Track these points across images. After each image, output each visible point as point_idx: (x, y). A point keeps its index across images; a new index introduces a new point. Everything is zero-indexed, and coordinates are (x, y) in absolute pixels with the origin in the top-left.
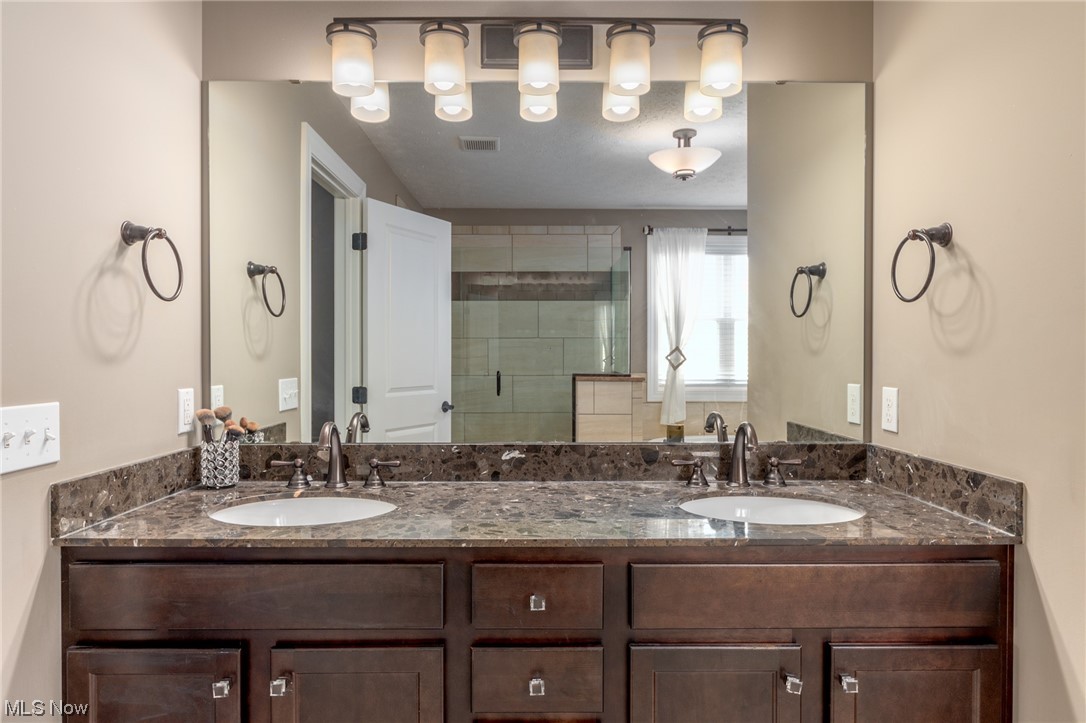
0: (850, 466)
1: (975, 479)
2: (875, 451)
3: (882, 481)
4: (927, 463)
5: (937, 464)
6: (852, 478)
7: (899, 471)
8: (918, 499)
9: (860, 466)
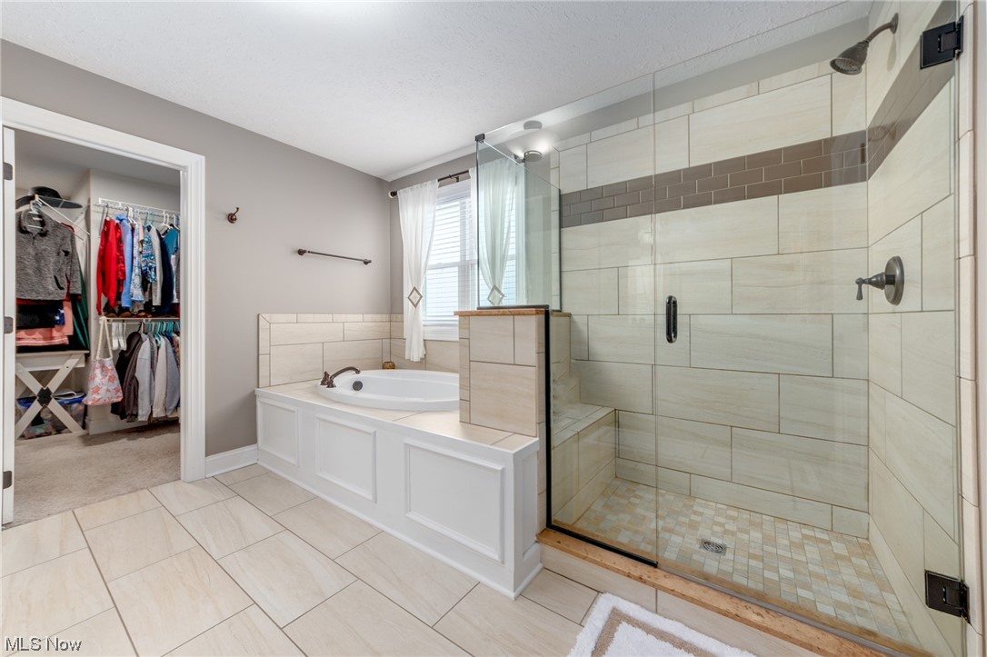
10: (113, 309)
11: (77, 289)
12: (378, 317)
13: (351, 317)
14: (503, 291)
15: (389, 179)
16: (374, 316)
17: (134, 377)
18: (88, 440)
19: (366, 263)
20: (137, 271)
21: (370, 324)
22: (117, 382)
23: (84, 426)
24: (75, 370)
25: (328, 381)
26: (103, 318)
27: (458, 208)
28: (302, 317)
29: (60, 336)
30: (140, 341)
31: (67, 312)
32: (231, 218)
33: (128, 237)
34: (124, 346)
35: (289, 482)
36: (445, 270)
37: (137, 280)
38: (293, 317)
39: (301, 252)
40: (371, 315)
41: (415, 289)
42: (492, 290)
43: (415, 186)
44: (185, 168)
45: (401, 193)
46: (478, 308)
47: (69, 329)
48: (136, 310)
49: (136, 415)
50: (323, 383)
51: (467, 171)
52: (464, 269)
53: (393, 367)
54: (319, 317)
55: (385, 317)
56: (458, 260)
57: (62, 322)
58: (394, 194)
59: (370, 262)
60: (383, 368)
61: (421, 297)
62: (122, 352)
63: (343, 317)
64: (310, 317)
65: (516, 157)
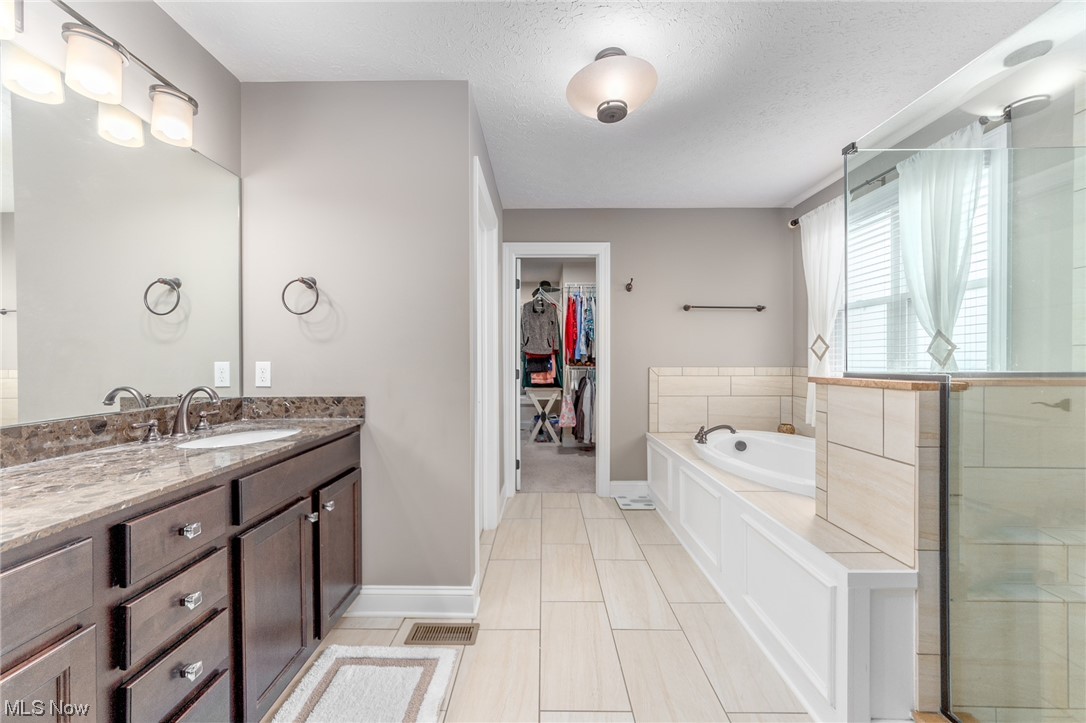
0: (235, 412)
1: (339, 400)
2: (251, 400)
3: (259, 416)
4: (302, 399)
5: (310, 398)
6: (236, 419)
7: (276, 407)
8: (295, 419)
9: (239, 411)
10: (573, 362)
11: (557, 348)
12: (775, 370)
13: (739, 371)
14: (953, 341)
15: (792, 205)
16: (770, 369)
17: (581, 410)
18: (562, 450)
19: (760, 309)
20: (583, 332)
21: (768, 378)
22: (573, 412)
23: (561, 440)
24: (556, 401)
25: (701, 437)
26: (568, 366)
27: (888, 221)
28: (687, 370)
29: (550, 378)
30: (586, 384)
31: (553, 361)
32: (629, 288)
33: (579, 308)
34: (577, 388)
35: (664, 522)
36: (869, 310)
37: (583, 339)
38: (678, 370)
39: (686, 308)
40: (765, 368)
41: (819, 337)
42: (935, 338)
43: (820, 208)
44: (598, 255)
45: (803, 220)
46: (847, 375)
47: (553, 373)
48: (583, 361)
49: (583, 438)
50: (696, 438)
51: (895, 168)
52: (899, 308)
53: (792, 431)
54: (704, 370)
55: (786, 370)
56: (888, 293)
57: (551, 369)
58: (795, 223)
59: (763, 308)
60: (780, 430)
61: (828, 347)
62: (577, 392)
63: (730, 370)
64: (694, 371)
65: (983, 121)
